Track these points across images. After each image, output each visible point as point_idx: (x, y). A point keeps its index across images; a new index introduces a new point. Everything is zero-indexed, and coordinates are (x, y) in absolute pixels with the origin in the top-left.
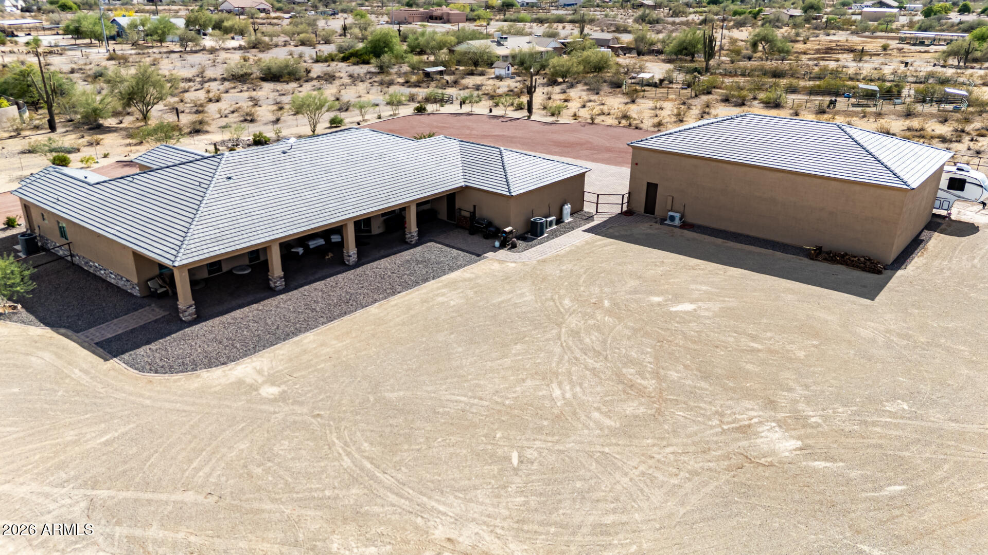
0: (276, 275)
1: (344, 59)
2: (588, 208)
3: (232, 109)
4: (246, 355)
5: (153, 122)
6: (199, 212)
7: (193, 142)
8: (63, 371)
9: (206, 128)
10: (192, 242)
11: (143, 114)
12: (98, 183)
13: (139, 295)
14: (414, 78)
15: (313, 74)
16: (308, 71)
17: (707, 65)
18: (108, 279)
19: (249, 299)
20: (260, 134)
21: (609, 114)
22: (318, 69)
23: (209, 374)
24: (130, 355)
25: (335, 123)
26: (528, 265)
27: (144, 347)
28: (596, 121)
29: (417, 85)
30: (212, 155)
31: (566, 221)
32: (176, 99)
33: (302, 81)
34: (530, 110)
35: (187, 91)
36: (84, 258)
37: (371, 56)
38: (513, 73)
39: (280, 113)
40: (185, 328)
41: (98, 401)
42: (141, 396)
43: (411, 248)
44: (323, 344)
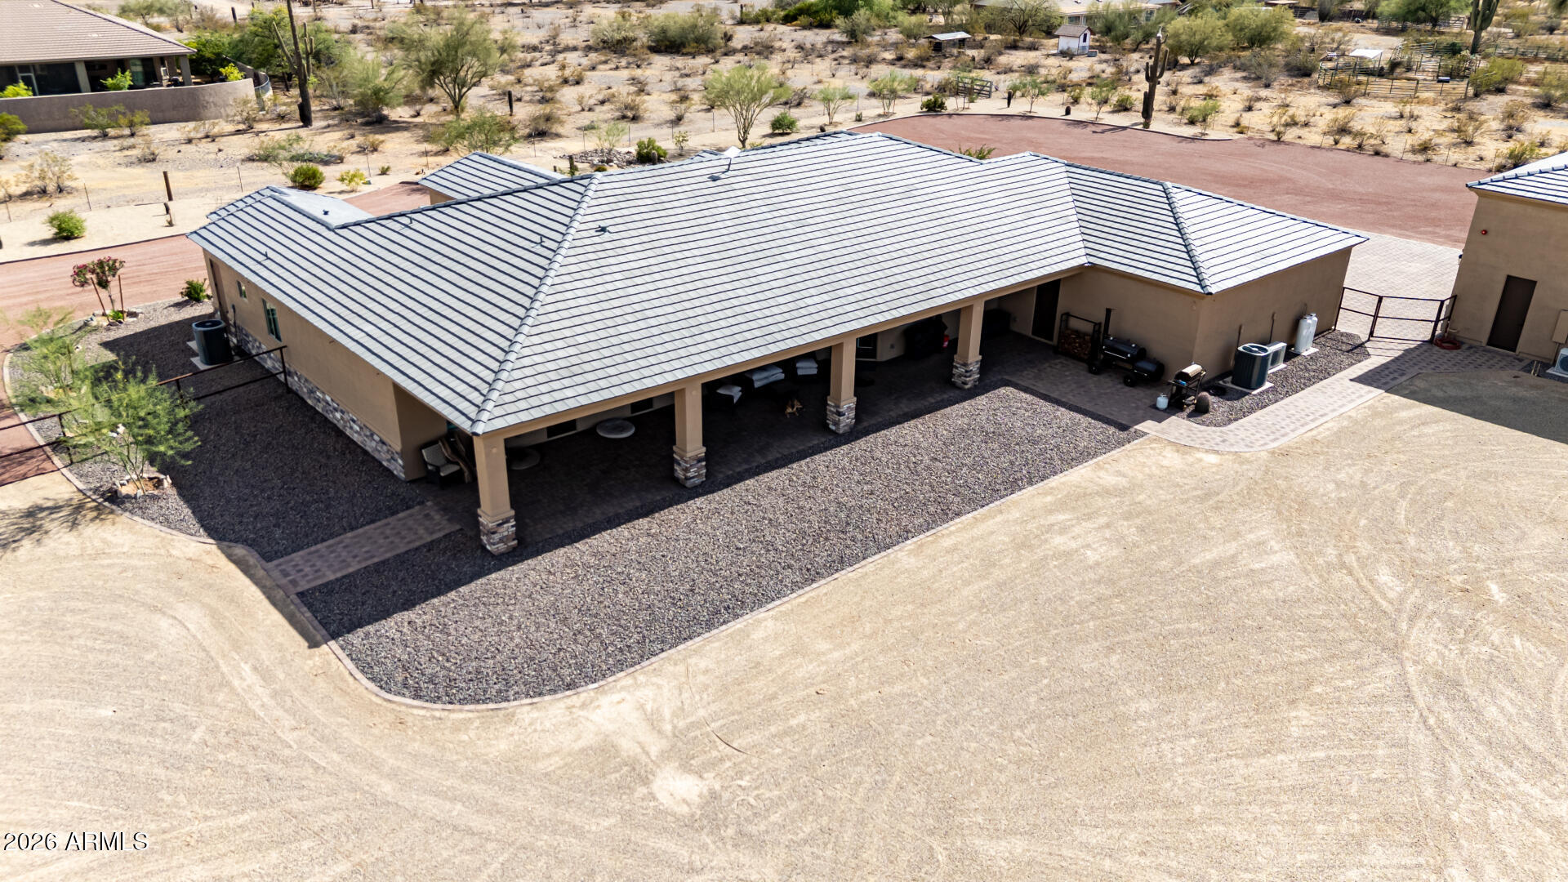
0: (689, 455)
1: (788, 20)
2: (1350, 324)
3: (601, 97)
4: (621, 666)
5: (468, 116)
6: (537, 305)
7: (533, 154)
8: (217, 667)
9: (557, 128)
10: (517, 374)
11: (454, 101)
12: (344, 227)
13: (403, 475)
14: (911, 54)
15: (736, 43)
16: (728, 38)
17: (1477, 38)
18: (348, 432)
19: (630, 505)
20: (651, 142)
21: (1306, 125)
22: (743, 35)
23: (535, 714)
24: (367, 635)
25: (781, 127)
26: (1248, 461)
27: (398, 617)
28: (1286, 138)
29: (919, 63)
30: (567, 176)
31: (1305, 354)
32: (511, 78)
33: (718, 53)
34: (1147, 112)
35: (529, 66)
36: (306, 380)
37: (834, 13)
38: (1091, 47)
39: (683, 106)
40: (490, 573)
41: (277, 769)
42: (375, 766)
43: (965, 400)
44: (799, 650)
